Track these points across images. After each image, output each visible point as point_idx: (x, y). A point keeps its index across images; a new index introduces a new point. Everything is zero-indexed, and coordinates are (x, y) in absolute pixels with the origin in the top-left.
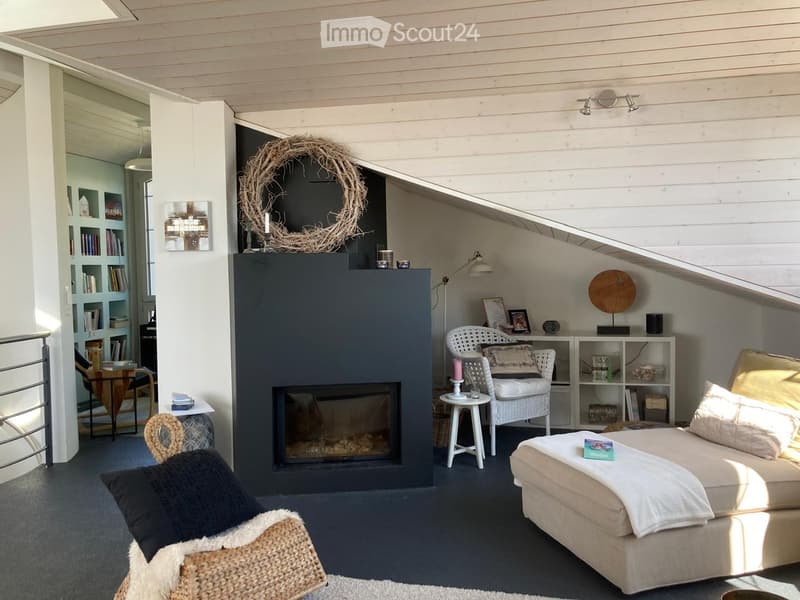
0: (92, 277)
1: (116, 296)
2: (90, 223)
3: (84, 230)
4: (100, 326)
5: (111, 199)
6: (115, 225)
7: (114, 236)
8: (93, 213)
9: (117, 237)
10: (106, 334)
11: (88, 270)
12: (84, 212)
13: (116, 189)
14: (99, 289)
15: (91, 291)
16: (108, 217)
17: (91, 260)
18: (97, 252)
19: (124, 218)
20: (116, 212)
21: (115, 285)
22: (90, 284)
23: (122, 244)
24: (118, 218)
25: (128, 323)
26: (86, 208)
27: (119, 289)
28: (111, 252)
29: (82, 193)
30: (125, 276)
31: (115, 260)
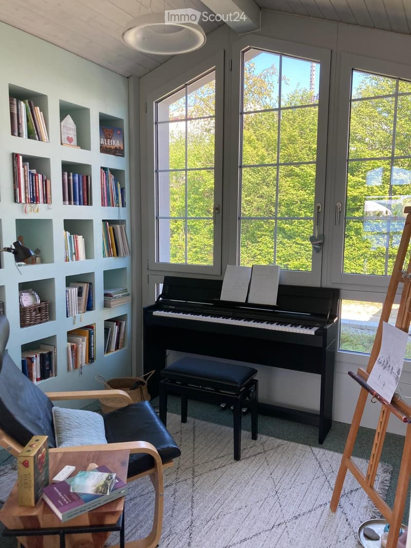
0: (80, 239)
1: (114, 263)
2: (77, 156)
3: (67, 167)
4: (89, 307)
5: (108, 124)
6: (113, 162)
7: (112, 178)
8: (82, 142)
9: (116, 180)
10: (98, 317)
11: (72, 226)
12: (70, 140)
13: (116, 111)
14: (89, 255)
15: (77, 259)
16: (104, 150)
17: (78, 212)
18: (87, 201)
19: (126, 153)
20: (115, 143)
21: (113, 248)
22: (77, 248)
23: (122, 190)
24: (117, 152)
25: (129, 298)
26: (73, 134)
27: (118, 254)
28: (107, 201)
29: (66, 110)
30: (126, 235)
31: (112, 213)
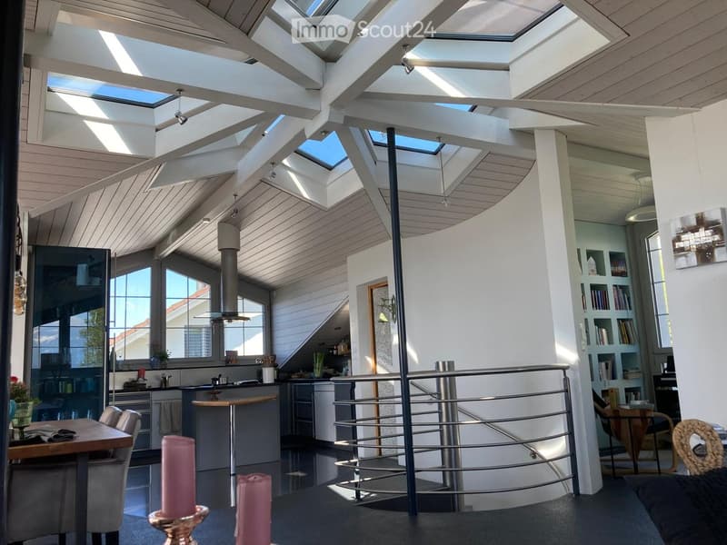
0: (604, 330)
1: (626, 348)
2: (599, 280)
3: (593, 287)
4: (614, 377)
5: (613, 256)
6: (620, 281)
7: (620, 291)
8: (600, 271)
9: (623, 293)
10: (619, 385)
11: (600, 323)
12: (593, 271)
13: (619, 248)
14: (610, 341)
15: (603, 343)
16: (614, 274)
17: (602, 314)
18: (606, 306)
19: (629, 274)
20: (621, 269)
21: (626, 338)
22: (602, 335)
23: (629, 298)
24: (623, 274)
25: (641, 375)
26: (594, 267)
27: (629, 342)
28: (619, 306)
29: (590, 254)
30: (634, 329)
31: (623, 314)
